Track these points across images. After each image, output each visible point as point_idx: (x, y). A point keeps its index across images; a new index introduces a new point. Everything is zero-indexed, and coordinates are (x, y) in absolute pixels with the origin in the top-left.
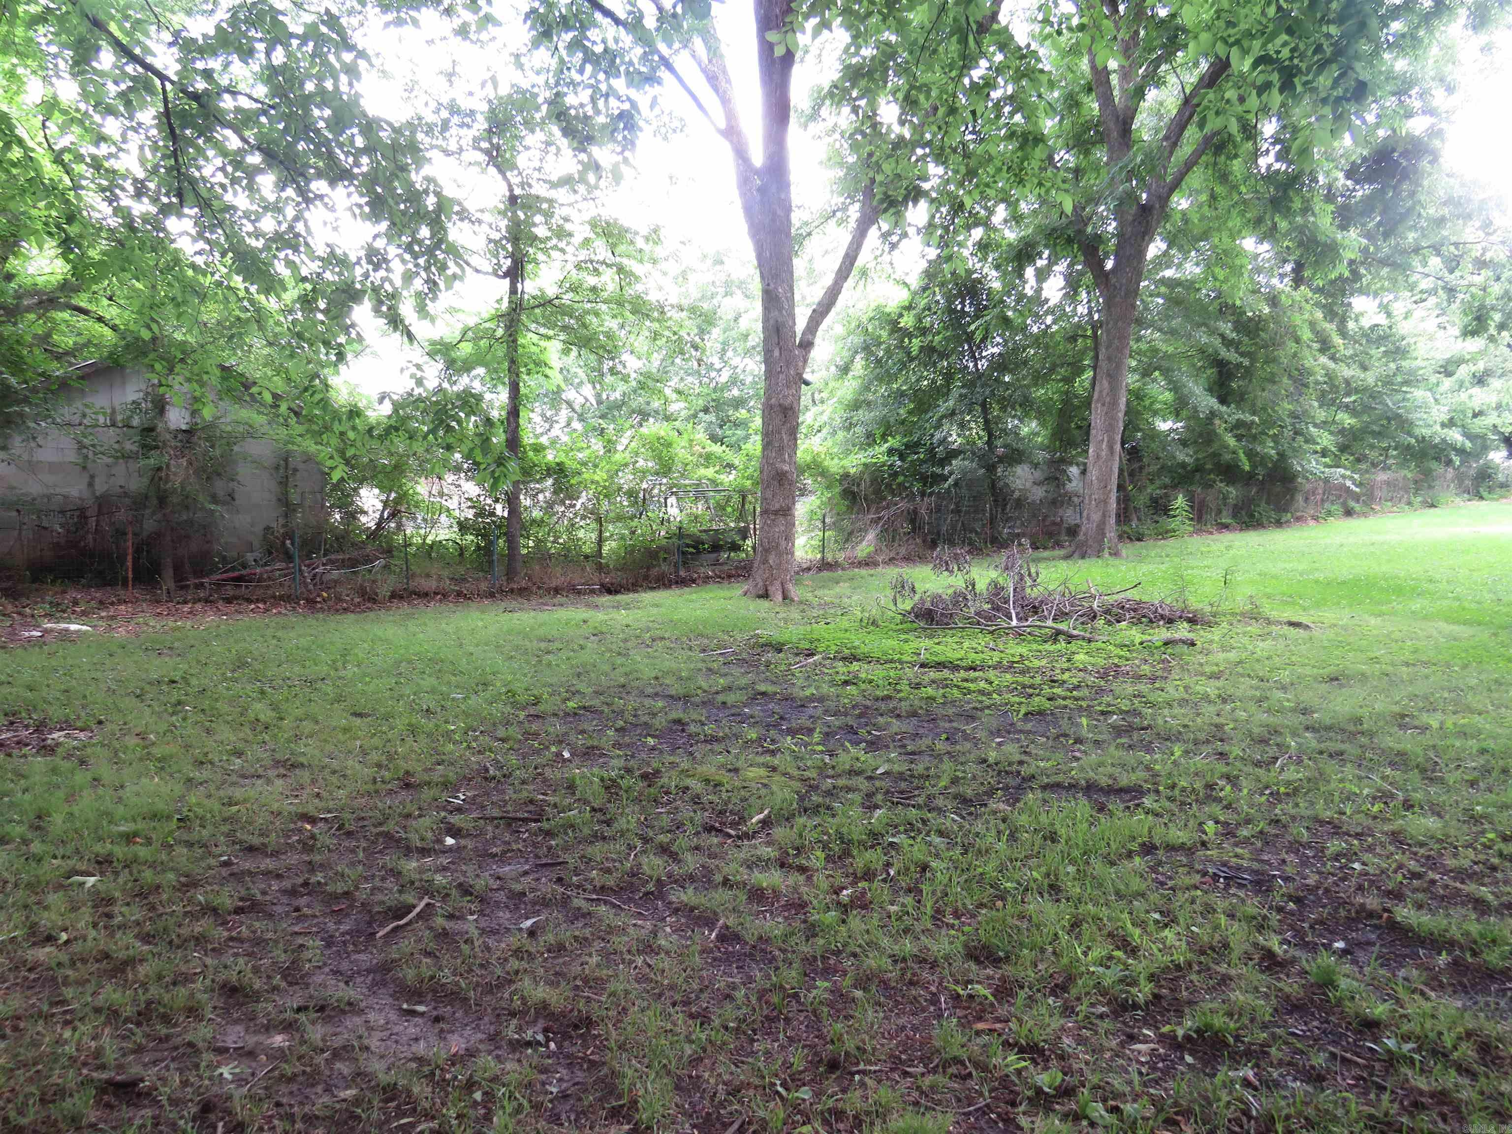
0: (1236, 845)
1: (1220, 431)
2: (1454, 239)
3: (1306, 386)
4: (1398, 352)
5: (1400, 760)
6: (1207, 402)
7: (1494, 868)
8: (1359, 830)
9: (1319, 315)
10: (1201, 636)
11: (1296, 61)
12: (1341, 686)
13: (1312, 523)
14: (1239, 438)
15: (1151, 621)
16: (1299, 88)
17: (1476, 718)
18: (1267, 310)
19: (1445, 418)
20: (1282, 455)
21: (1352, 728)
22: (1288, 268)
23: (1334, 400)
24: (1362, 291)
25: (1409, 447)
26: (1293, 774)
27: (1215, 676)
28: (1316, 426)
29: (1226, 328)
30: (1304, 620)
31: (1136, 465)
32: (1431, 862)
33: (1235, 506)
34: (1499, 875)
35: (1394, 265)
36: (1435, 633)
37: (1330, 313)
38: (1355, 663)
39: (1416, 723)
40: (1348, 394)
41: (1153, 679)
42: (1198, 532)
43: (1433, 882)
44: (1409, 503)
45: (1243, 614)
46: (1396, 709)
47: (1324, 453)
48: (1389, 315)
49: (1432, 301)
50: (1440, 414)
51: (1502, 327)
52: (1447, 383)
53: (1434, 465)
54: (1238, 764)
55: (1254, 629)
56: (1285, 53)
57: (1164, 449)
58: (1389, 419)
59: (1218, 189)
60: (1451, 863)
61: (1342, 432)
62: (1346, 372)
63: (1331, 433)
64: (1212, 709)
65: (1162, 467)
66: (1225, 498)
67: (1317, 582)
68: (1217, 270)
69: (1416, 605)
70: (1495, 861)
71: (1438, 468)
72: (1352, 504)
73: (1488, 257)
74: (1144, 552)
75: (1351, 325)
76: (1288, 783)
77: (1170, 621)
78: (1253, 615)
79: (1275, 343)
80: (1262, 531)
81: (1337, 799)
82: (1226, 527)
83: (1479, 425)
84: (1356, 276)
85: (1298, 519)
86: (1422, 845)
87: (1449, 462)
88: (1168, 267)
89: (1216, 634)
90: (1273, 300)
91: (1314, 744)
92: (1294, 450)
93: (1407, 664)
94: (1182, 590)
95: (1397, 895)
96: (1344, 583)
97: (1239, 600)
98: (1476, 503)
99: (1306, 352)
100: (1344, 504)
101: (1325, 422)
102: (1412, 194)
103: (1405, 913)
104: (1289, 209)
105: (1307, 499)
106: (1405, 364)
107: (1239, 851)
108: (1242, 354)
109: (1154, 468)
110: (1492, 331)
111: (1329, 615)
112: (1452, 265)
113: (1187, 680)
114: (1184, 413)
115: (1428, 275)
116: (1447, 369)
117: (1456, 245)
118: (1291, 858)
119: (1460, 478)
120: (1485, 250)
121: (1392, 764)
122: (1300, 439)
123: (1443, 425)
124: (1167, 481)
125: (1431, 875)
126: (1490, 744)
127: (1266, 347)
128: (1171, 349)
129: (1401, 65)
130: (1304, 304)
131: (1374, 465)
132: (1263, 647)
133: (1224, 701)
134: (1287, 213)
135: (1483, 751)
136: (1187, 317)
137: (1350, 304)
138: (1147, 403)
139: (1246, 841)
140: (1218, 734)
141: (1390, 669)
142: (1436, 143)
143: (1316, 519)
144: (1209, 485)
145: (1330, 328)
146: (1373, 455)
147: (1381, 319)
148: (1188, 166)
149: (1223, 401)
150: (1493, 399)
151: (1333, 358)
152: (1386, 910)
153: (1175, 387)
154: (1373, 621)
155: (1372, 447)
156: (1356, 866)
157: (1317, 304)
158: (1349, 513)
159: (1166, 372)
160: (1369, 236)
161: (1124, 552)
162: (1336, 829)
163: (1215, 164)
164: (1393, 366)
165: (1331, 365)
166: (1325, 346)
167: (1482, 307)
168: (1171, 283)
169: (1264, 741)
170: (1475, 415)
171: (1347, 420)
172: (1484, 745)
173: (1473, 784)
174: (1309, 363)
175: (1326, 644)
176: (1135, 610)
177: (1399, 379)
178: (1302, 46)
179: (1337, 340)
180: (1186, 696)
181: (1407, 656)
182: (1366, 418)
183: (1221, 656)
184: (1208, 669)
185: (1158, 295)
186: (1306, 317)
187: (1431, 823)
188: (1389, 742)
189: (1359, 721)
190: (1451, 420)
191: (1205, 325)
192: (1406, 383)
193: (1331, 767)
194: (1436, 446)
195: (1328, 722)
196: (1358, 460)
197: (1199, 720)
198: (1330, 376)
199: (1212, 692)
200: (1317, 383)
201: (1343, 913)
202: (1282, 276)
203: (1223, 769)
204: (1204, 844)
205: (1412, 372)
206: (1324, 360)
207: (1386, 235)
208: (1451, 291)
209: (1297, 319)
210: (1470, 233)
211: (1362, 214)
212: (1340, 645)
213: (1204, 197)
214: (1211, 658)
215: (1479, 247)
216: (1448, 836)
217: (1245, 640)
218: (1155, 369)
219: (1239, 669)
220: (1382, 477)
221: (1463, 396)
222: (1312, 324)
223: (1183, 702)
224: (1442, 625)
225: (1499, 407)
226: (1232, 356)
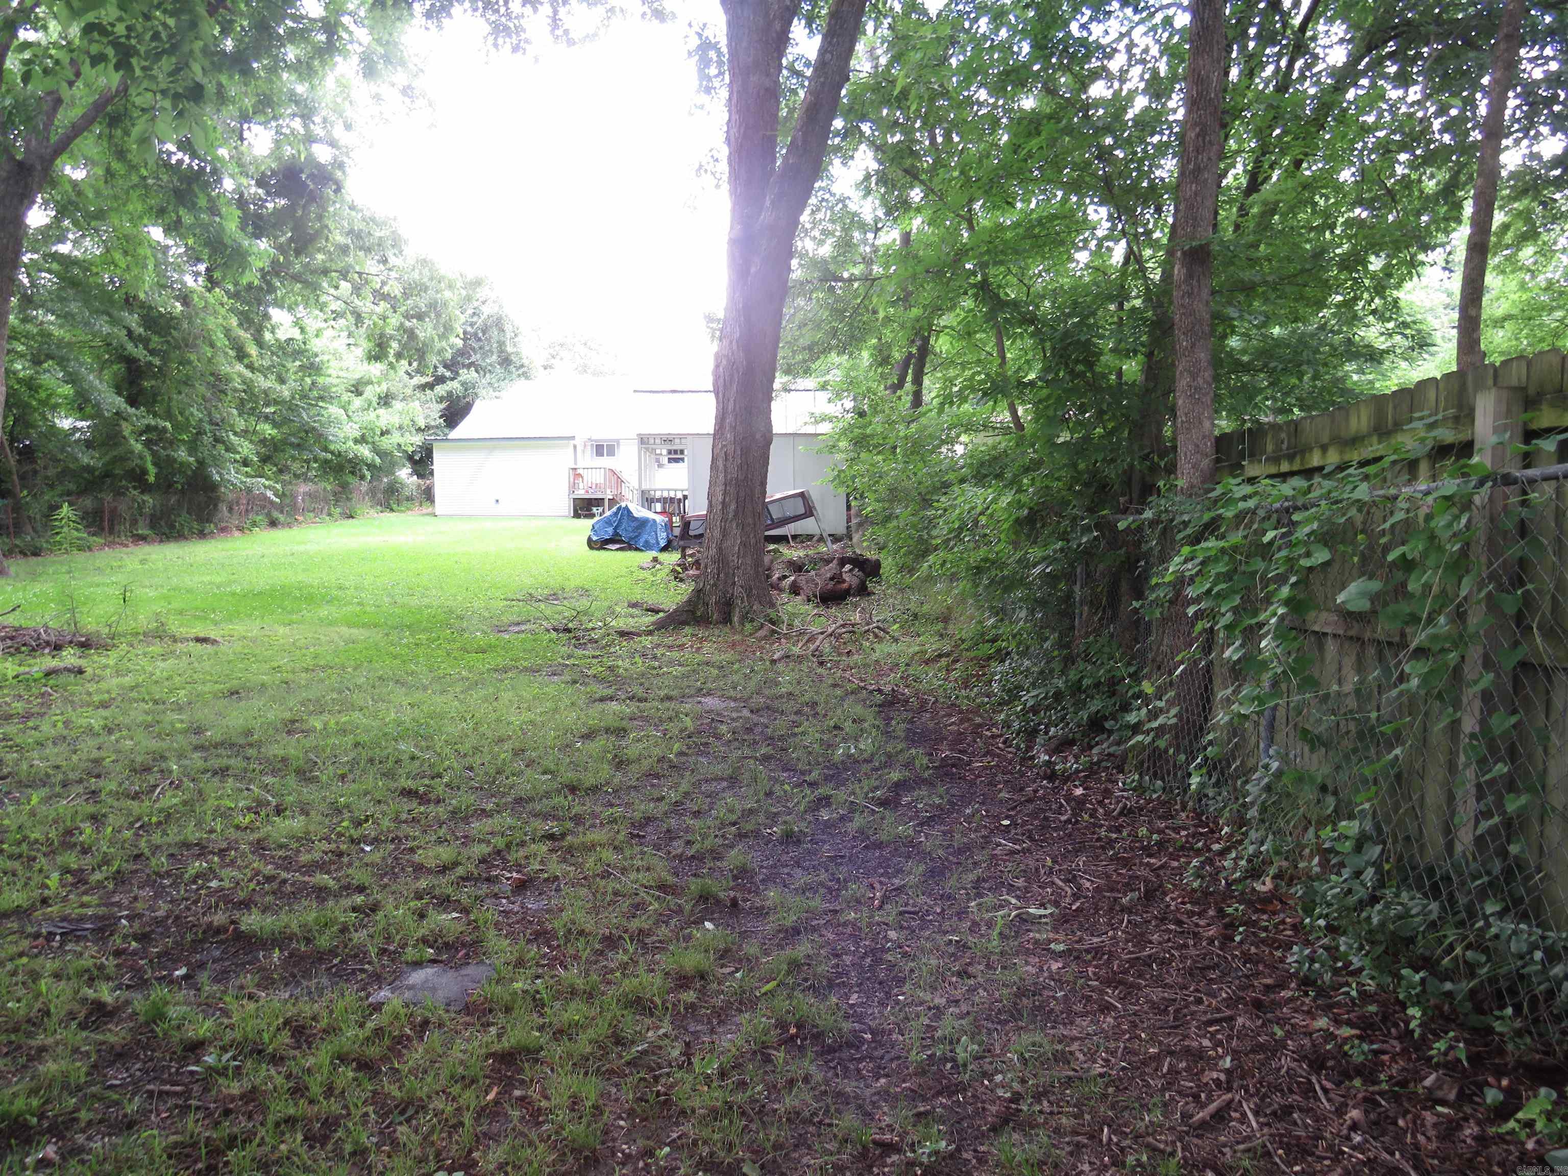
0: (85, 893)
1: (126, 433)
2: (357, 269)
3: (224, 392)
4: (312, 368)
5: (281, 766)
6: (114, 402)
7: (340, 855)
8: (224, 845)
9: (234, 321)
10: (93, 662)
11: (133, 42)
12: (240, 699)
13: (237, 534)
14: (148, 444)
15: (34, 650)
16: (138, 72)
17: (356, 714)
18: (179, 307)
19: (357, 434)
20: (201, 463)
21: (242, 741)
22: (202, 268)
23: (252, 409)
24: (279, 304)
25: (326, 461)
26: (171, 800)
27: (104, 705)
28: (235, 434)
29: (133, 320)
30: (212, 635)
31: (27, 467)
32: (287, 863)
33: (153, 516)
34: (345, 859)
35: (306, 284)
36: (336, 639)
37: (246, 320)
38: (259, 674)
39: (304, 727)
40: (267, 405)
41: (27, 716)
42: (110, 545)
43: (285, 881)
44: (329, 515)
45: (145, 634)
46: (288, 715)
47: (246, 463)
48: (302, 330)
49: (342, 322)
50: (351, 430)
51: (399, 356)
52: (357, 402)
53: (351, 479)
54: (110, 801)
55: (156, 648)
56: (120, 29)
57: (63, 450)
58: (307, 432)
59: (116, 165)
60: (304, 858)
61: (263, 441)
62: (264, 383)
63: (251, 442)
64: (92, 743)
65: (63, 471)
66: (140, 508)
67: (233, 594)
68: (118, 256)
69: (324, 612)
70: (344, 847)
71: (353, 481)
72: (276, 514)
73: (386, 289)
74: (40, 569)
75: (268, 336)
76: (160, 811)
77: (58, 647)
78: (159, 634)
79: (187, 344)
80: (183, 543)
81: (209, 818)
82: (143, 538)
83: (387, 443)
84: (271, 289)
85: (223, 530)
86: (281, 847)
87: (362, 477)
88: (63, 242)
89: (110, 660)
90: (185, 298)
91: (200, 764)
92: (214, 457)
93: (307, 670)
94: (73, 611)
95: (246, 905)
96: (260, 593)
97: (143, 620)
98: (388, 516)
99: (221, 359)
100: (268, 515)
101: (246, 432)
102: (320, 218)
103: (251, 921)
104: (194, 204)
105: (231, 510)
106: (321, 380)
107: (86, 899)
108: (152, 352)
109: (51, 472)
110: (392, 359)
111: (239, 628)
112: (357, 290)
113: (70, 713)
114: (88, 410)
115: (338, 298)
116: (357, 389)
117: (360, 274)
118: (147, 892)
119: (372, 492)
120: (384, 283)
121: (274, 772)
122: (221, 447)
123: (356, 441)
124: (72, 486)
125: (284, 875)
126: (364, 738)
127: (179, 348)
128: (68, 336)
129: (301, 89)
130: (218, 307)
131: (296, 476)
132: (162, 668)
133: (110, 731)
134: (193, 207)
135: (357, 745)
136: (86, 303)
137: (267, 316)
138: (43, 395)
139: (100, 885)
140: (96, 769)
141: (290, 676)
142: (339, 174)
143: (241, 529)
144: (119, 493)
145: (245, 336)
146: (295, 466)
147: (296, 334)
148: (77, 130)
149: (133, 402)
150: (396, 420)
151: (250, 367)
152: (233, 922)
153: (72, 379)
154: (282, 630)
155: (294, 459)
156: (214, 884)
157: (232, 310)
158: (273, 524)
159: (62, 362)
160: (280, 248)
161: (13, 570)
162: (202, 850)
163: (111, 137)
164: (308, 380)
165: (248, 374)
166: (241, 355)
167: (382, 335)
168: (66, 261)
169: (147, 770)
170: (382, 434)
171: (268, 430)
172: (358, 739)
173: (343, 777)
174: (225, 369)
175: (231, 657)
176: (12, 638)
177: (315, 393)
178: (139, 28)
179: (253, 350)
180: (65, 732)
181: (309, 662)
182: (285, 430)
183: (116, 681)
184: (96, 698)
185: (49, 271)
186: (221, 321)
187: (295, 824)
188: (275, 750)
189: (249, 733)
190: (363, 436)
191: (109, 315)
192: (321, 398)
193: (211, 785)
194: (350, 461)
195: (218, 738)
196: (281, 471)
197: (75, 758)
198: (249, 387)
199: (96, 724)
200: (235, 390)
201: (189, 937)
202: (197, 274)
203: (91, 809)
204: (45, 901)
205: (325, 388)
206: (239, 367)
207: (298, 253)
208: (359, 318)
209: (211, 323)
210: (371, 266)
211: (274, 226)
212: (244, 657)
213: (100, 171)
214: (103, 685)
215: (378, 280)
216: (307, 833)
217: (143, 662)
218: (49, 357)
219: (134, 694)
220: (303, 488)
221: (372, 415)
222: (227, 332)
223: (58, 740)
224: (344, 630)
225: (400, 428)
226: (139, 352)
